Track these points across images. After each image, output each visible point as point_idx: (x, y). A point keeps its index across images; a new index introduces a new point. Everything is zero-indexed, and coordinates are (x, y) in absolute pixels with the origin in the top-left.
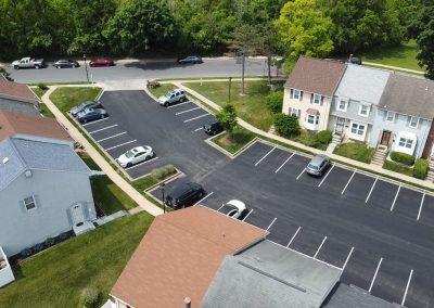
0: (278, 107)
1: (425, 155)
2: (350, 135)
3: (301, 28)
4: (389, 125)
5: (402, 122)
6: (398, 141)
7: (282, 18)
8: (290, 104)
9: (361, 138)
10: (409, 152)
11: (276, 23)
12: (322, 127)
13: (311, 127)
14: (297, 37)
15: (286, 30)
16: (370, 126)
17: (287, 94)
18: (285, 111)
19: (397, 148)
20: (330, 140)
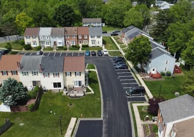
0: (23, 43)
1: (66, 45)
2: (46, 46)
3: (24, 22)
4: (55, 40)
5: (57, 38)
6: (58, 43)
7: (17, 20)
8: (27, 41)
9: (49, 46)
10: (62, 45)
11: (15, 21)
12: (38, 45)
13: (35, 46)
14: (24, 24)
15: (19, 23)
16: (50, 42)
17: (25, 38)
18: (26, 43)
19: (58, 45)
20: (41, 48)
